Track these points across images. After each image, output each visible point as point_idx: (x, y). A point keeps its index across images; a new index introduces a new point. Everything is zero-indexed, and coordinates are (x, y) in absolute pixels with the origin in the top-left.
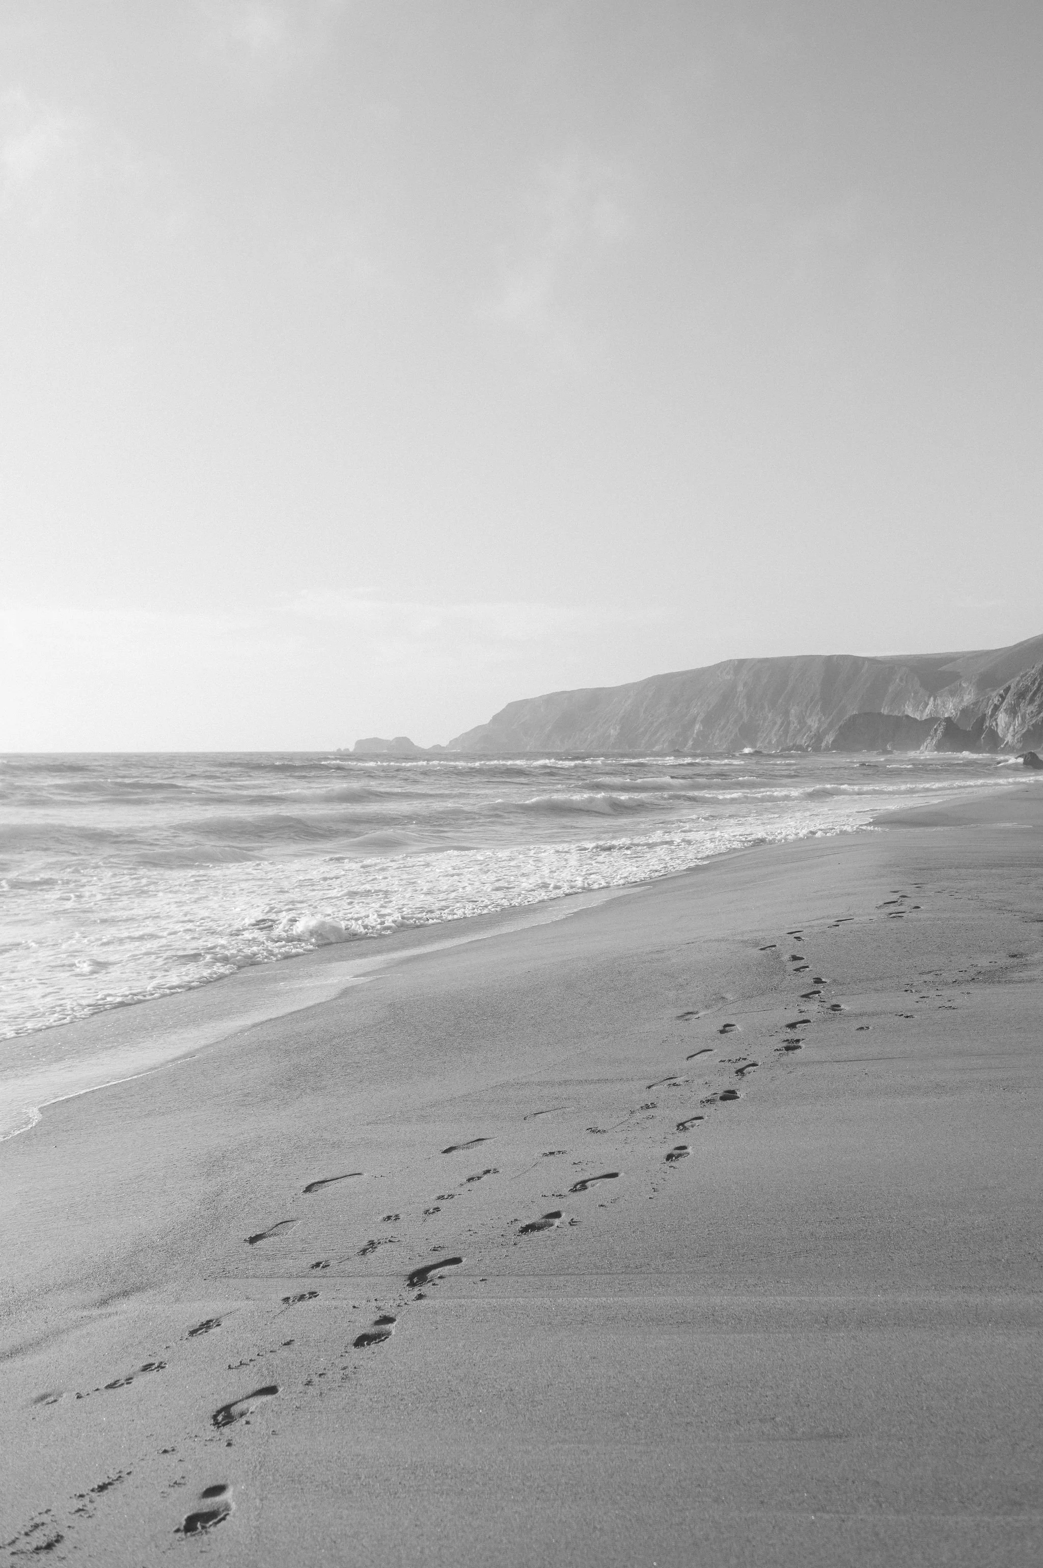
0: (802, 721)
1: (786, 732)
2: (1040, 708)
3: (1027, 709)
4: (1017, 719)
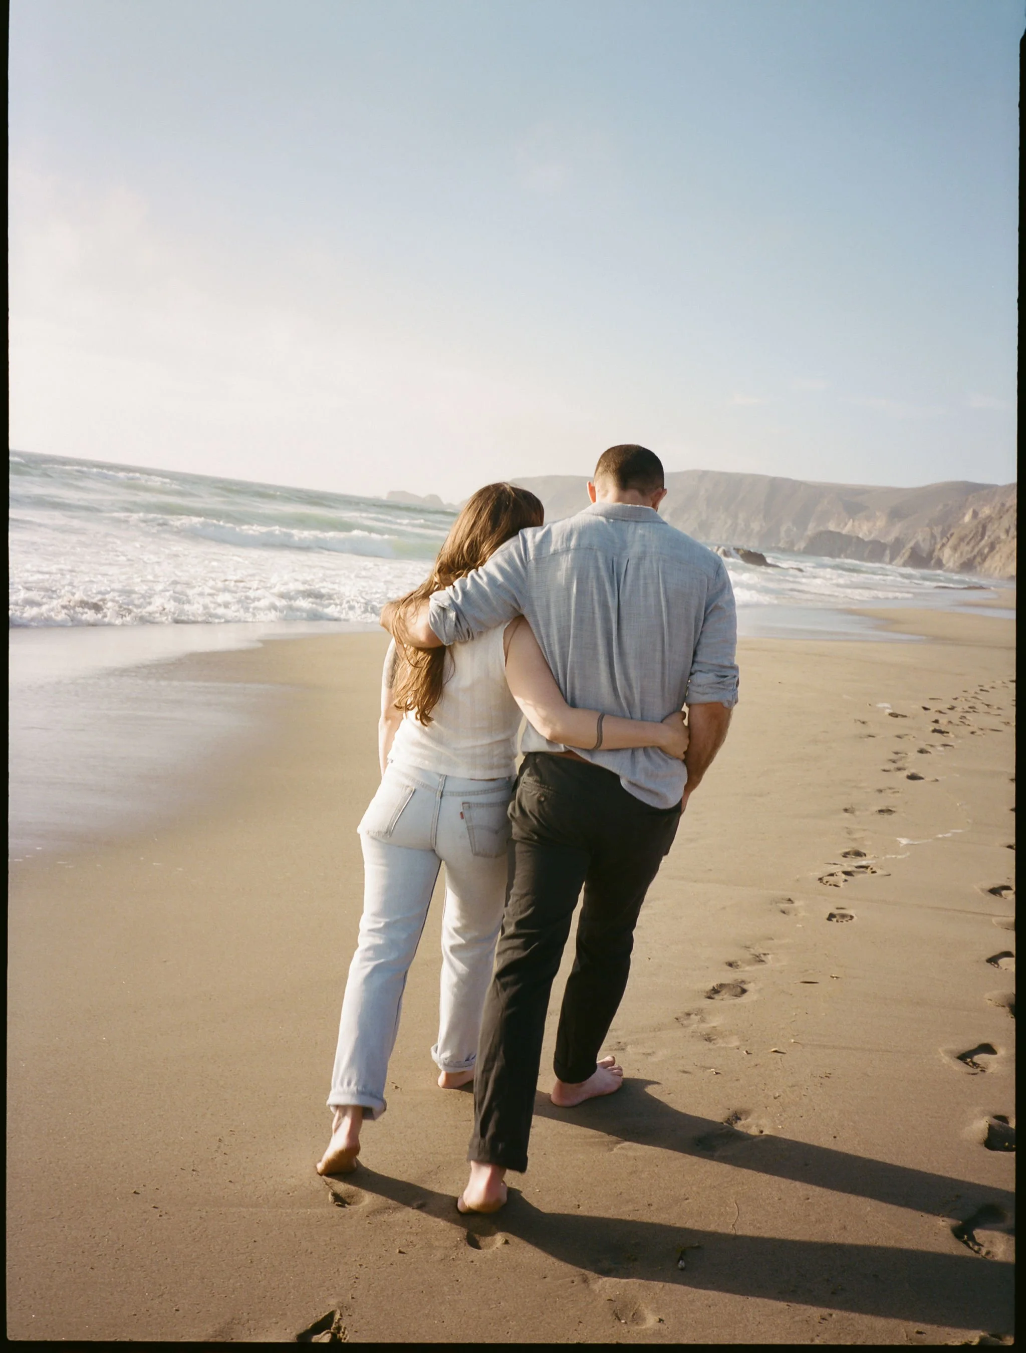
1: (735, 530)
2: (973, 548)
3: (965, 548)
4: (957, 554)
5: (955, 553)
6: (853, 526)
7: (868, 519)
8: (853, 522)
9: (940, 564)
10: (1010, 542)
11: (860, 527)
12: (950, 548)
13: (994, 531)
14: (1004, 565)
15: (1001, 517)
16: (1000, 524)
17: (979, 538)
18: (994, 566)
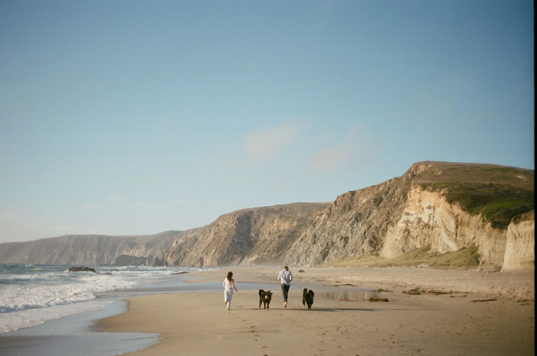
0: (91, 256)
1: (86, 258)
2: (178, 256)
3: (175, 256)
4: (173, 259)
5: (172, 258)
6: (133, 252)
7: (138, 248)
8: (133, 250)
9: (167, 264)
10: (191, 252)
11: (135, 252)
12: (170, 256)
13: (185, 248)
14: (189, 261)
15: (186, 243)
16: (186, 245)
17: (180, 251)
18: (186, 262)
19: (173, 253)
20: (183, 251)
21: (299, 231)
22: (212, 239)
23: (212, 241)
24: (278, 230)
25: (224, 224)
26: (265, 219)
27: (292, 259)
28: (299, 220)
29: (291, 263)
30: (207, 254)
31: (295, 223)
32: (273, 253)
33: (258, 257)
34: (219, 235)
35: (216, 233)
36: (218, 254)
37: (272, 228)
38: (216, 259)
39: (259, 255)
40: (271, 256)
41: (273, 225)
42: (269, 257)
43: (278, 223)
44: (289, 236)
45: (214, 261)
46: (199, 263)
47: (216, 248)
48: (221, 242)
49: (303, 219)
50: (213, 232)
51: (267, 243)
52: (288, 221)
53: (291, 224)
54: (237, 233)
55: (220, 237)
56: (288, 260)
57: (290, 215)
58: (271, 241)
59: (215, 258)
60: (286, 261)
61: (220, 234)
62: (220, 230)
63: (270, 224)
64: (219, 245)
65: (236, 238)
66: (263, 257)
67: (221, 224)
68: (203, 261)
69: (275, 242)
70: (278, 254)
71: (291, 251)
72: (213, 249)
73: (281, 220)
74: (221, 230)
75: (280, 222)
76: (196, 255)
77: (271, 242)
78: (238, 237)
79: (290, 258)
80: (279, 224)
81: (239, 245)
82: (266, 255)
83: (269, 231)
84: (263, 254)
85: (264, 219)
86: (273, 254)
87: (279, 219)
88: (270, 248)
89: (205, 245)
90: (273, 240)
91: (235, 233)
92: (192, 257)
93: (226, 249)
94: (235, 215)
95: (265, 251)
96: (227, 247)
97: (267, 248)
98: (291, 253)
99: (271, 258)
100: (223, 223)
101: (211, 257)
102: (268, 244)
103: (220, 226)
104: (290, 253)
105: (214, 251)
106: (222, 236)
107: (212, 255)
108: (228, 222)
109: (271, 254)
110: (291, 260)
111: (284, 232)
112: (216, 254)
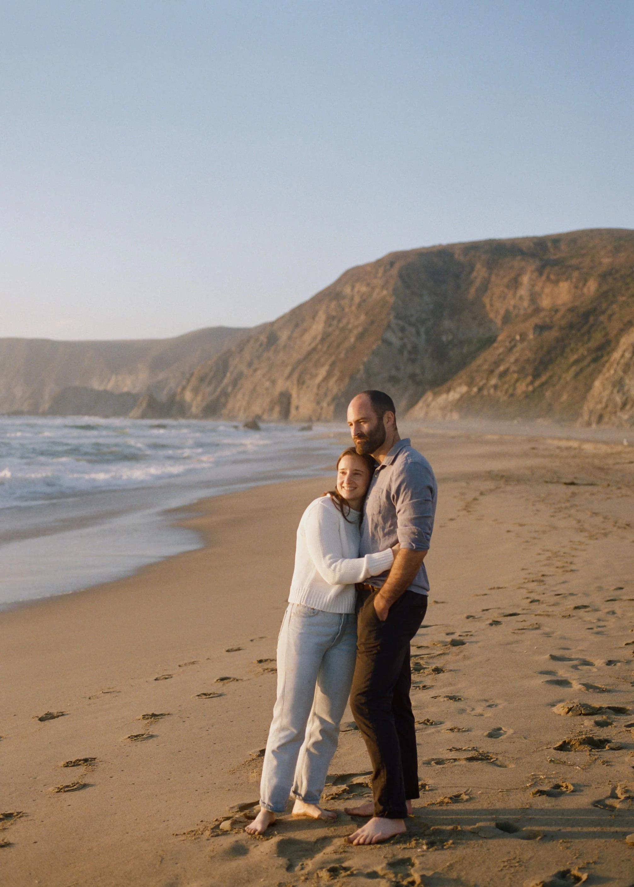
2: (215, 388)
3: (207, 389)
4: (199, 398)
5: (197, 395)
6: (116, 381)
7: (130, 372)
8: (116, 376)
9: (183, 412)
10: (252, 376)
11: (123, 381)
12: (192, 390)
13: (236, 365)
16: (241, 357)
19: (202, 379)
20: (232, 373)
21: (607, 309)
22: (319, 337)
23: (317, 345)
24: (532, 308)
25: (356, 290)
26: (490, 275)
27: (621, 394)
28: (603, 277)
29: (618, 409)
30: (301, 382)
31: (592, 286)
32: (517, 380)
33: (468, 392)
34: (341, 325)
35: (334, 318)
36: (336, 382)
37: (512, 302)
38: (329, 399)
39: (470, 384)
40: (515, 389)
41: (515, 294)
42: (507, 392)
43: (533, 286)
44: (571, 326)
45: (325, 404)
46: (277, 409)
47: (333, 365)
48: (347, 345)
49: (617, 271)
50: (322, 316)
51: (497, 348)
52: (567, 280)
53: (576, 287)
54: (397, 317)
55: (343, 330)
56: (604, 400)
57: (574, 262)
58: (510, 342)
59: (326, 395)
60: (597, 403)
61: (345, 321)
62: (343, 309)
63: (506, 290)
64: (342, 356)
65: (394, 332)
66: (485, 392)
67: (348, 290)
68: (289, 403)
69: (525, 344)
70: (537, 383)
71: (615, 366)
72: (323, 365)
73: (544, 278)
74: (347, 310)
75: (540, 284)
76: (267, 384)
77: (513, 343)
78: (403, 330)
79: (612, 392)
80: (537, 289)
81: (406, 353)
82: (496, 387)
83: (502, 312)
84: (485, 385)
85: (486, 275)
86: (518, 384)
87: (536, 274)
88: (507, 365)
89: (296, 356)
90: (518, 337)
91: (391, 317)
92: (254, 389)
93: (361, 367)
94: (392, 264)
95: (492, 372)
96: (365, 359)
97: (497, 364)
98: (616, 371)
99: (512, 395)
100: (353, 287)
101: (315, 390)
102: (501, 350)
103: (344, 298)
104: (612, 372)
105: (323, 372)
106: (350, 326)
107: (319, 386)
108: (368, 285)
109: (513, 381)
110: (618, 399)
111: (553, 313)
112: (332, 381)
